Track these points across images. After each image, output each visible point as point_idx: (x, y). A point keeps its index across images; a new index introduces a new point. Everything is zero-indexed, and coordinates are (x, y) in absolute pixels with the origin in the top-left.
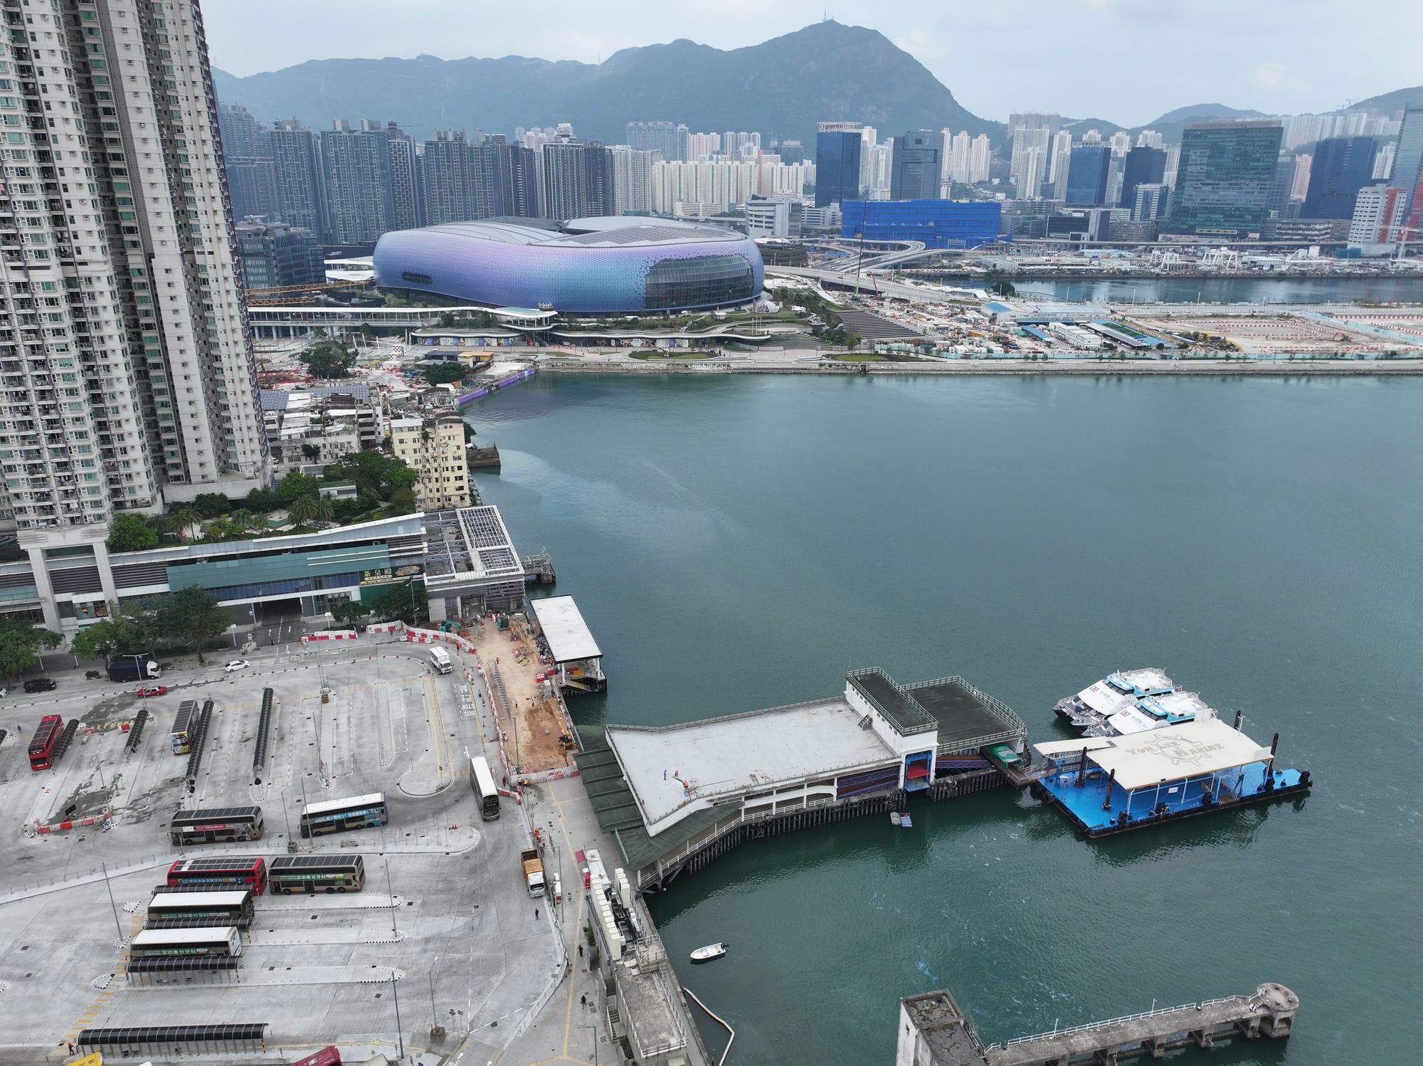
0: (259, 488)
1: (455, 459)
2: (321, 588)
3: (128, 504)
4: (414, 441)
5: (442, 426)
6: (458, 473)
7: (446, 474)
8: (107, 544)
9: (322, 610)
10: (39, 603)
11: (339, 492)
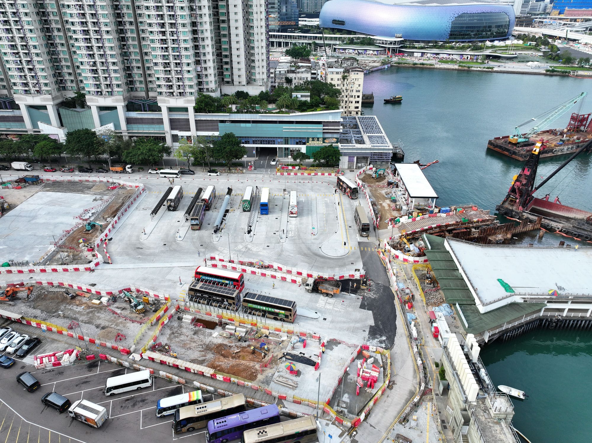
0: (264, 91)
1: (357, 91)
2: (288, 144)
3: (205, 90)
4: (338, 80)
5: (353, 73)
6: (357, 99)
7: (351, 99)
8: (194, 108)
9: (286, 156)
10: (164, 133)
11: (302, 96)
